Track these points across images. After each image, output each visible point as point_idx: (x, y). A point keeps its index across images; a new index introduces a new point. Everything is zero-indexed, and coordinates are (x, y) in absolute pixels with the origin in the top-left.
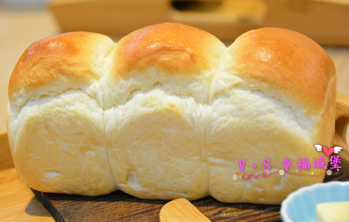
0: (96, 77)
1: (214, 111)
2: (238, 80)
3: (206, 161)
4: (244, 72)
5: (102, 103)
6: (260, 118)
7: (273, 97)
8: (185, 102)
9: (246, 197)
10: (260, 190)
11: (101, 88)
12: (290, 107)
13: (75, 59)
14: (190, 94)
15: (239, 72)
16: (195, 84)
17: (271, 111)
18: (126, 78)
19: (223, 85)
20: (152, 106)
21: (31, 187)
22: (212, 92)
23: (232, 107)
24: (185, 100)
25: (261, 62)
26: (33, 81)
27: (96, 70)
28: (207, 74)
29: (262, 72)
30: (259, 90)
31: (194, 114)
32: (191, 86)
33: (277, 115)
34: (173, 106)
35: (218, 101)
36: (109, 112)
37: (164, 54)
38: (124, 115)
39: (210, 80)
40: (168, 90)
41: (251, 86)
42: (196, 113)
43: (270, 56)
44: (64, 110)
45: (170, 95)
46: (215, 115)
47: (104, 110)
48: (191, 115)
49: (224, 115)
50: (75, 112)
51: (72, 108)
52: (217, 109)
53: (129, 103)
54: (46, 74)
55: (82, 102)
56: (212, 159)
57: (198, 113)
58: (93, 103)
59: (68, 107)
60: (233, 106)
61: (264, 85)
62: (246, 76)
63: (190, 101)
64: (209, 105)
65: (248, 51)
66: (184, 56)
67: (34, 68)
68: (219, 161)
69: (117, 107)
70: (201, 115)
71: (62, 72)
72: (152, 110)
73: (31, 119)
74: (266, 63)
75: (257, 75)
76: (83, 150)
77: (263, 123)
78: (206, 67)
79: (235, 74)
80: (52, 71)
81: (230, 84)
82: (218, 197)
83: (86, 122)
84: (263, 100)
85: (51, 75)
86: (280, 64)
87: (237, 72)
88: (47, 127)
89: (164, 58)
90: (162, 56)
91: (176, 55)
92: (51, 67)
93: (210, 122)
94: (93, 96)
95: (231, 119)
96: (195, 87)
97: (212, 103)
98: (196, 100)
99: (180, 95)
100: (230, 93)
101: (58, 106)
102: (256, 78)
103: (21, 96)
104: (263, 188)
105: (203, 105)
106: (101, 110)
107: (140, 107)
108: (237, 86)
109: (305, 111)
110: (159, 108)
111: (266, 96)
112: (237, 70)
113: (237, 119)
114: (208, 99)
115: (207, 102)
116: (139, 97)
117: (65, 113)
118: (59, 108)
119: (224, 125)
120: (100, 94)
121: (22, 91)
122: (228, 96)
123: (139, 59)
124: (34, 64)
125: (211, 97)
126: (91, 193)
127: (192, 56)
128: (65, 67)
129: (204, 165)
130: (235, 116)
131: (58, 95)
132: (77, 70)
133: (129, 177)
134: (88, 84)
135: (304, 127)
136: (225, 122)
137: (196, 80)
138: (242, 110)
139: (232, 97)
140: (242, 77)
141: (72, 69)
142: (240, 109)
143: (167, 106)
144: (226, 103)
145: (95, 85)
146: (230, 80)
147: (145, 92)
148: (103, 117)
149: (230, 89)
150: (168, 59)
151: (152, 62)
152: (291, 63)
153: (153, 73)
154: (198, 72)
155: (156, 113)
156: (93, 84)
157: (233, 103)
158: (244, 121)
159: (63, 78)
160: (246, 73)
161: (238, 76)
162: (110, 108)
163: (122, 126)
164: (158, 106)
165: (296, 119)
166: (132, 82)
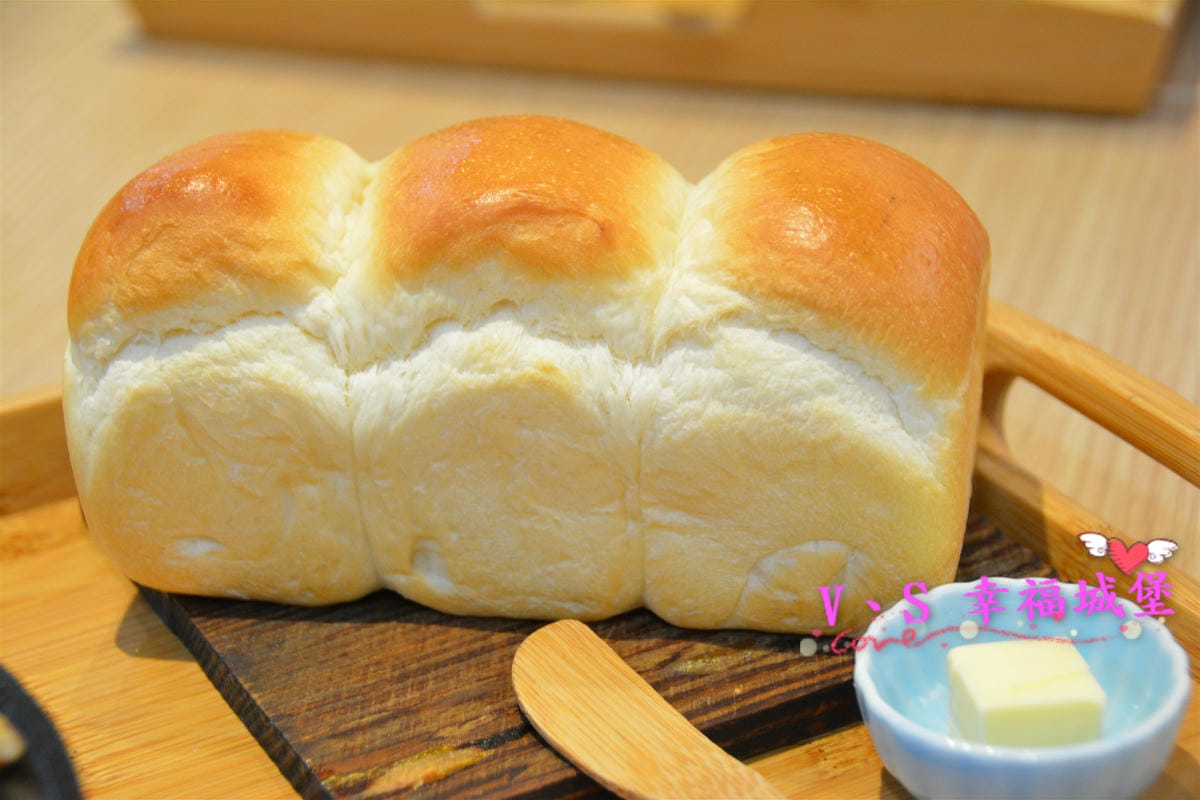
0: (326, 278)
1: (665, 384)
2: (736, 300)
3: (637, 517)
4: (752, 279)
5: (343, 355)
6: (796, 409)
7: (833, 351)
8: (584, 358)
9: (746, 615)
10: (786, 598)
11: (340, 310)
12: (879, 378)
13: (262, 229)
14: (597, 336)
15: (739, 278)
16: (613, 307)
17: (825, 389)
18: (415, 288)
19: (692, 312)
20: (489, 369)
21: (135, 579)
22: (660, 332)
23: (719, 375)
24: (584, 351)
25: (802, 251)
26: (144, 291)
27: (326, 259)
28: (645, 279)
29: (804, 280)
30: (794, 331)
31: (609, 393)
32: (600, 313)
33: (843, 401)
34: (549, 369)
35: (677, 355)
36: (366, 380)
37: (524, 223)
38: (408, 392)
39: (653, 296)
40: (536, 322)
41: (771, 318)
42: (614, 388)
43: (824, 237)
44: (235, 374)
45: (541, 336)
46: (668, 395)
47: (348, 373)
48: (601, 394)
49: (694, 397)
50: (265, 381)
51: (258, 368)
52: (673, 379)
53: (423, 356)
54: (182, 271)
55: (286, 351)
56: (655, 514)
57: (621, 390)
58: (316, 353)
59: (245, 366)
60: (720, 373)
61: (810, 317)
62: (758, 290)
63: (599, 354)
64: (651, 365)
65: (762, 217)
66: (582, 231)
67: (147, 254)
68: (675, 516)
69: (387, 367)
70: (628, 395)
71: (228, 266)
72: (489, 379)
73: (139, 397)
74: (814, 255)
75: (790, 289)
76: (286, 481)
77: (804, 421)
78: (644, 259)
79: (725, 284)
80: (200, 264)
81: (711, 311)
82: (669, 614)
83: (299, 409)
84: (805, 356)
85: (197, 274)
86: (854, 260)
87: (733, 278)
88: (184, 419)
89: (526, 235)
90: (521, 228)
91: (560, 225)
92: (197, 253)
93: (653, 414)
94: (319, 334)
95: (715, 409)
96: (612, 315)
97: (660, 361)
98: (612, 351)
99: (568, 338)
100: (712, 335)
101: (217, 362)
102: (786, 296)
103: (106, 331)
104: (795, 592)
105: (635, 365)
106: (340, 373)
107: (455, 371)
108: (732, 316)
109: (920, 388)
110: (511, 374)
111: (813, 347)
112: (733, 272)
113: (732, 410)
114: (648, 349)
115: (646, 356)
116: (453, 340)
117: (236, 382)
118: (218, 368)
119: (692, 425)
120: (338, 329)
121: (111, 316)
122: (707, 344)
123: (452, 236)
124: (146, 243)
125: (655, 343)
126: (309, 599)
127: (604, 229)
128: (235, 253)
129: (631, 526)
130: (725, 402)
131: (215, 329)
132: (272, 260)
133: (417, 554)
134: (304, 300)
135: (914, 432)
136: (698, 415)
137: (615, 297)
138: (746, 385)
139: (719, 347)
140: (748, 293)
141: (257, 258)
142: (741, 382)
143: (531, 370)
144: (698, 363)
145: (324, 303)
146: (712, 301)
147: (469, 326)
148: (345, 393)
149: (711, 324)
150: (536, 238)
151: (492, 244)
152: (885, 255)
153: (494, 275)
154: (622, 275)
155: (501, 390)
156: (316, 300)
157: (720, 365)
158: (749, 414)
159: (232, 284)
160: (759, 282)
161: (735, 288)
162: (364, 367)
163: (401, 420)
164: (507, 370)
165: (895, 409)
166: (431, 298)
